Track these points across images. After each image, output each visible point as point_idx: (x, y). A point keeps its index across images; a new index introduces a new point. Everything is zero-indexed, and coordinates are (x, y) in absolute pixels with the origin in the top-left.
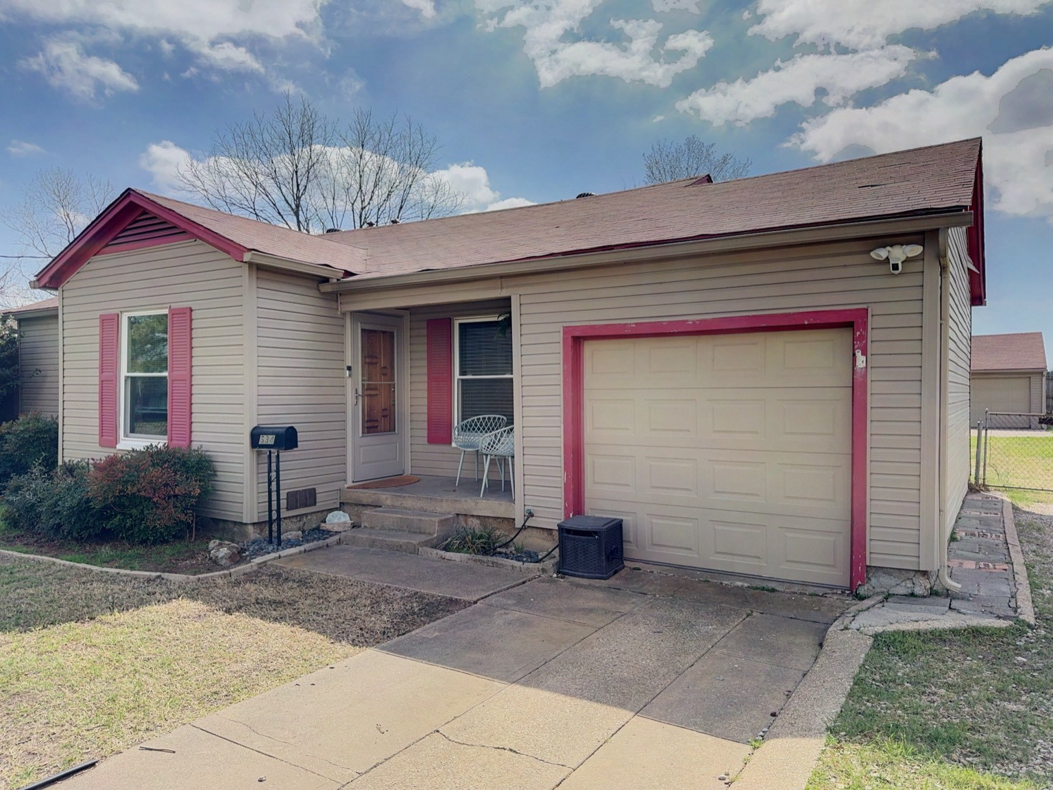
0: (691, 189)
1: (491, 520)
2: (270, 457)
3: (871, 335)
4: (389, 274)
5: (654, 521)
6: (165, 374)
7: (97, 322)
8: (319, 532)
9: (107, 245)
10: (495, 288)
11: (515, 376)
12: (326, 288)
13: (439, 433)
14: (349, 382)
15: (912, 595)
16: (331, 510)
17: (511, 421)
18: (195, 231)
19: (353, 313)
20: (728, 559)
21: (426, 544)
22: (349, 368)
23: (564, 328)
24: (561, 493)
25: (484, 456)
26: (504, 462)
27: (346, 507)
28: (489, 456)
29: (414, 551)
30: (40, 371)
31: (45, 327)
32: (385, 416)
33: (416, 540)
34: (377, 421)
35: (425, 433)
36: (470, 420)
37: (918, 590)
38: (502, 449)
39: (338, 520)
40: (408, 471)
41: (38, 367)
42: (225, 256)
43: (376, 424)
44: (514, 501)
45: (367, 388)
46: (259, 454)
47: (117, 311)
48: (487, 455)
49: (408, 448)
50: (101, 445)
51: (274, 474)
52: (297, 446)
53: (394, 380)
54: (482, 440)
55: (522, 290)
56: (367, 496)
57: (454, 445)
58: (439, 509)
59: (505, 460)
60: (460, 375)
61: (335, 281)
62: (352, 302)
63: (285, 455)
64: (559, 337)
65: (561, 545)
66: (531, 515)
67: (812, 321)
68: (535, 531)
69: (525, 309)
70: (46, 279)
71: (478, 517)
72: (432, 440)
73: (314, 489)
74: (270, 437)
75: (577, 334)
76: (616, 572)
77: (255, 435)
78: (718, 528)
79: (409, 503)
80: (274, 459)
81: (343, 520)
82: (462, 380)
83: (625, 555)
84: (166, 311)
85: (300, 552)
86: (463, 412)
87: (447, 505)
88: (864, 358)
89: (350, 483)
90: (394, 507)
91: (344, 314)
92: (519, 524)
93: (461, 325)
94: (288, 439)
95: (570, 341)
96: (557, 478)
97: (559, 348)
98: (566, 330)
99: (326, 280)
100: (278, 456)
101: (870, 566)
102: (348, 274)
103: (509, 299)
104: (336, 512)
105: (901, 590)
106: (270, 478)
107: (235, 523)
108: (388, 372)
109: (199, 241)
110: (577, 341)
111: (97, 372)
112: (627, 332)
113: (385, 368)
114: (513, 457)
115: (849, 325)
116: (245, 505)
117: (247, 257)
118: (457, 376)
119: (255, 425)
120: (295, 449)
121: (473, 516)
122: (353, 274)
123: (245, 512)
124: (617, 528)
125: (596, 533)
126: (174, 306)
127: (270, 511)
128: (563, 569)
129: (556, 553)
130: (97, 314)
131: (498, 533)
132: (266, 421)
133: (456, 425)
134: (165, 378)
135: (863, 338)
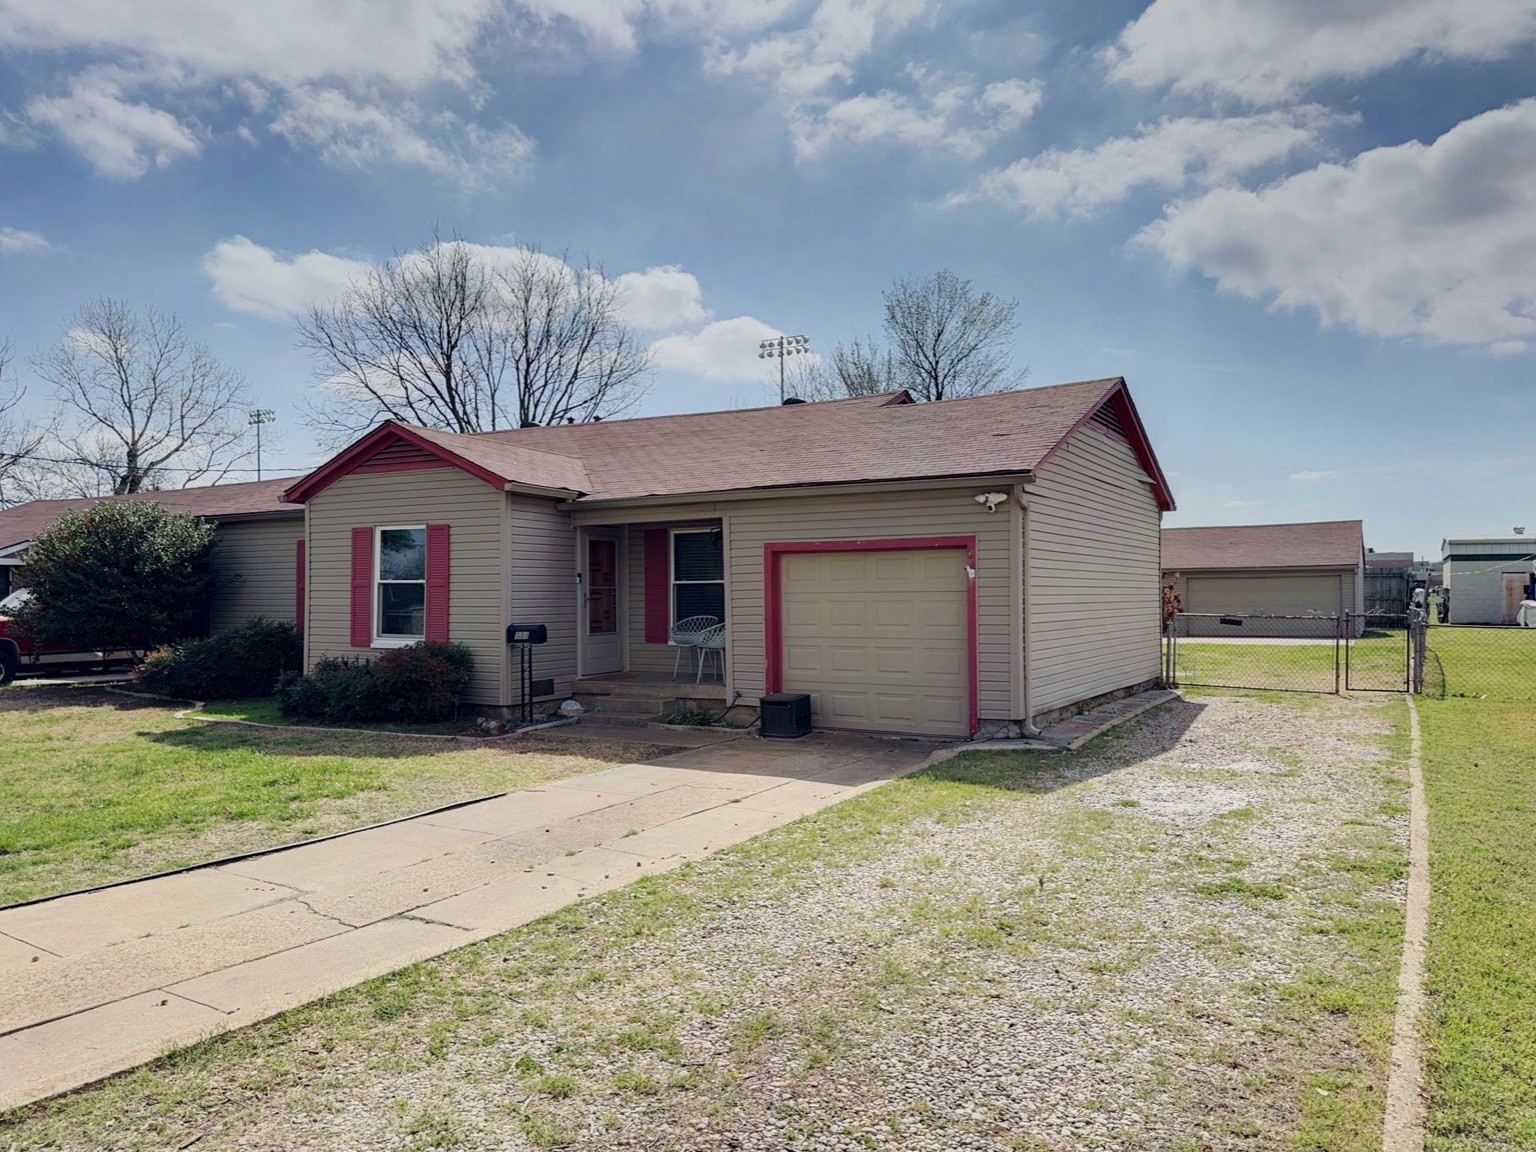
0: (885, 410)
1: (706, 702)
2: (523, 650)
3: (978, 555)
4: (619, 496)
5: (836, 696)
6: (423, 581)
7: (349, 535)
8: (556, 715)
9: (360, 466)
10: (709, 511)
11: (726, 582)
12: (562, 507)
13: (656, 633)
14: (579, 587)
15: (1008, 738)
16: (565, 699)
17: (722, 619)
18: (457, 462)
19: (582, 527)
20: (887, 721)
21: (653, 720)
22: (579, 575)
23: (765, 544)
24: (763, 676)
25: (699, 650)
26: (716, 655)
27: (577, 697)
28: (704, 650)
29: (645, 725)
30: (240, 576)
31: (244, 531)
32: (608, 618)
33: (645, 717)
34: (600, 622)
35: (643, 633)
36: (684, 620)
37: (1011, 735)
38: (715, 643)
39: (571, 707)
40: (627, 668)
41: (239, 572)
42: (483, 482)
43: (599, 625)
44: (725, 686)
45: (592, 592)
46: (513, 647)
47: (371, 525)
48: (701, 649)
49: (627, 647)
50: (354, 644)
51: (526, 665)
52: (546, 641)
53: (614, 585)
54: (698, 637)
55: (732, 513)
56: (596, 686)
57: (671, 643)
58: (661, 695)
59: (718, 653)
60: (676, 580)
61: (571, 501)
62: (584, 519)
63: (536, 648)
64: (761, 552)
65: (763, 717)
66: (739, 695)
67: (940, 544)
68: (742, 710)
69: (733, 529)
70: (296, 495)
71: (695, 699)
72: (650, 639)
73: (552, 680)
74: (525, 633)
75: (775, 549)
76: (805, 734)
77: (511, 632)
78: (882, 698)
79: (634, 691)
80: (526, 652)
81: (575, 708)
82: (678, 585)
83: (812, 724)
84: (424, 527)
85: (551, 727)
86: (678, 613)
87: (669, 692)
88: (973, 571)
89: (580, 677)
90: (622, 694)
91: (575, 528)
92: (729, 704)
93: (676, 535)
94: (539, 634)
95: (769, 554)
96: (761, 663)
97: (761, 560)
98: (767, 546)
99: (562, 500)
100: (530, 650)
101: (980, 719)
102: (581, 494)
103: (720, 520)
104: (569, 701)
105: (1000, 735)
106: (523, 667)
107: (490, 706)
108: (610, 578)
109: (457, 469)
110: (775, 556)
111: (349, 580)
112: (813, 548)
113: (606, 574)
114: (724, 650)
115: (965, 547)
116: (501, 691)
117: (508, 487)
118: (673, 581)
119: (510, 624)
120: (545, 644)
121: (691, 699)
122: (585, 495)
123: (501, 696)
124: (804, 701)
125: (788, 703)
126: (430, 523)
127: (523, 695)
128: (763, 732)
129: (759, 723)
130: (350, 527)
131: (712, 712)
132: (518, 621)
133: (672, 626)
134: (422, 584)
135: (973, 557)
